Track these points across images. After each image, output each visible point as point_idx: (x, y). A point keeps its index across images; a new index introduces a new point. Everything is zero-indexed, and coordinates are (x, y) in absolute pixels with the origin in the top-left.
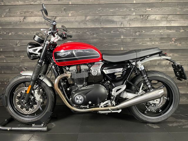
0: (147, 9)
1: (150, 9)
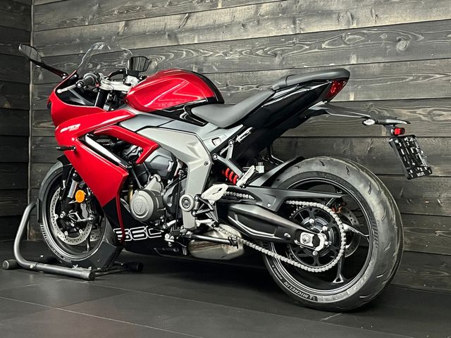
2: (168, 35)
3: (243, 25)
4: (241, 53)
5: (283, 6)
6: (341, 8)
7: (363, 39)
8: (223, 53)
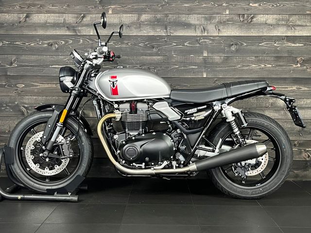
0: (251, 4)
1: (256, 5)
2: (67, 27)
3: (128, 26)
4: (127, 44)
5: (158, 17)
6: (197, 22)
7: (211, 42)
8: (113, 43)
